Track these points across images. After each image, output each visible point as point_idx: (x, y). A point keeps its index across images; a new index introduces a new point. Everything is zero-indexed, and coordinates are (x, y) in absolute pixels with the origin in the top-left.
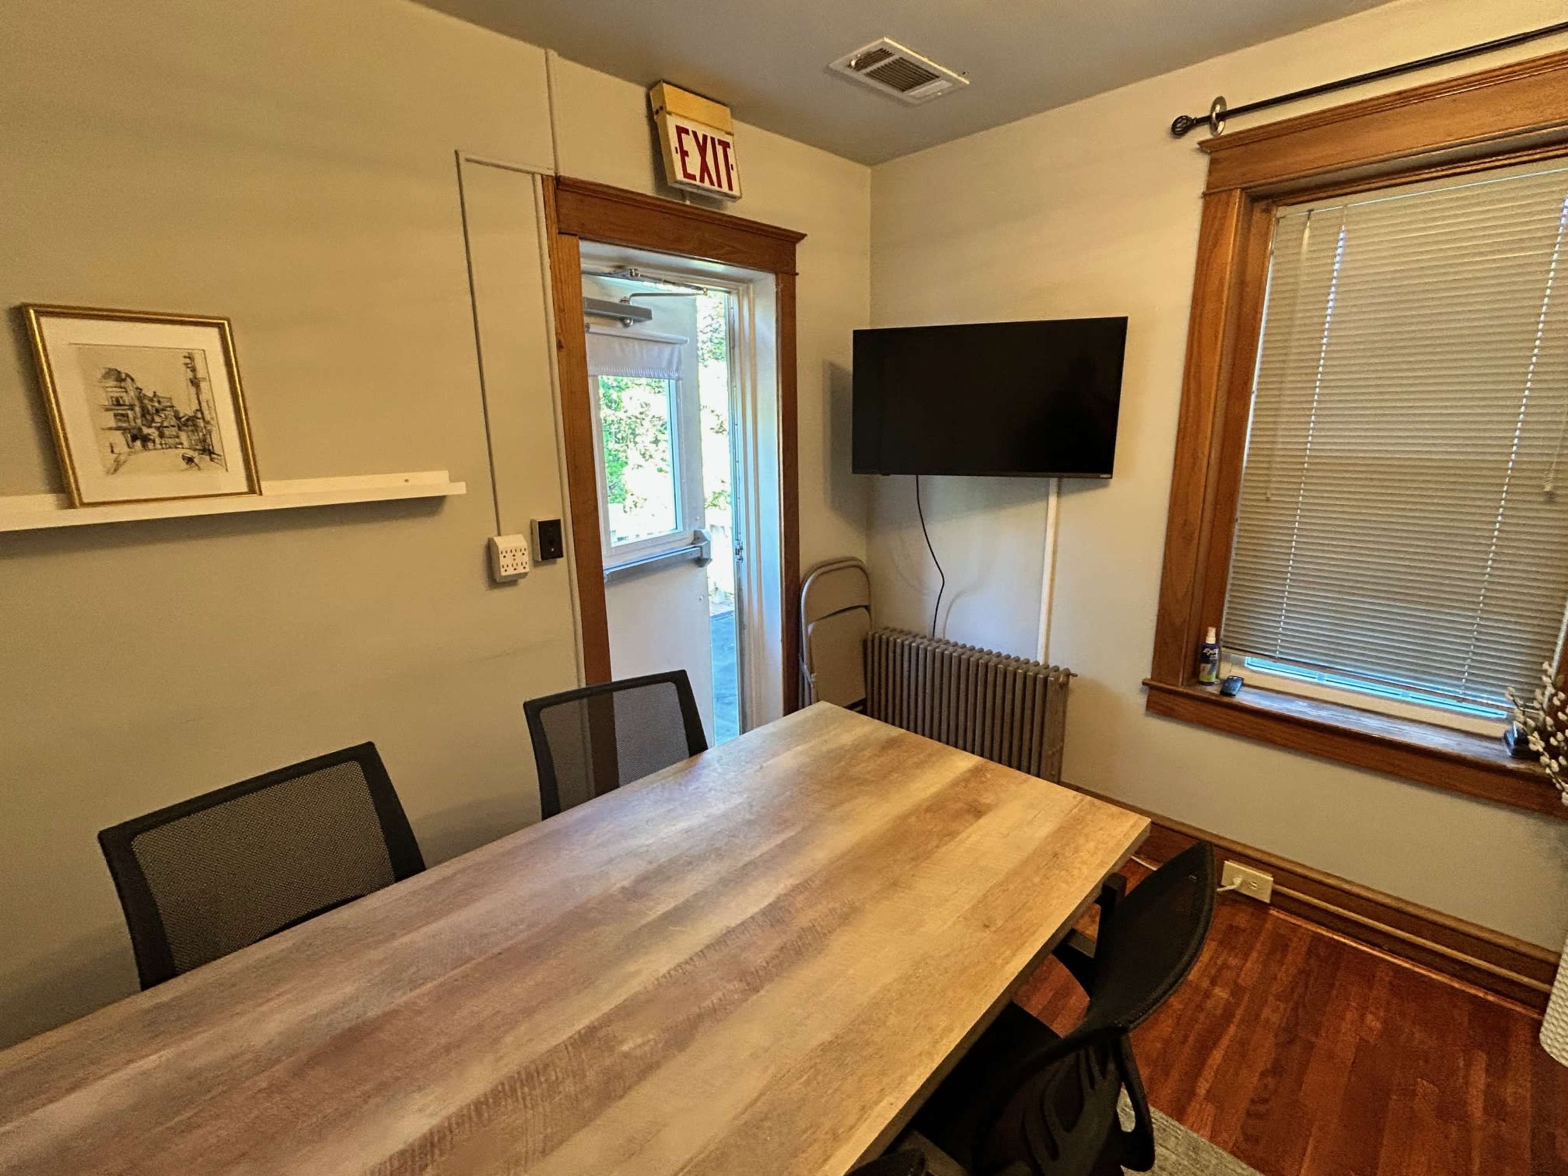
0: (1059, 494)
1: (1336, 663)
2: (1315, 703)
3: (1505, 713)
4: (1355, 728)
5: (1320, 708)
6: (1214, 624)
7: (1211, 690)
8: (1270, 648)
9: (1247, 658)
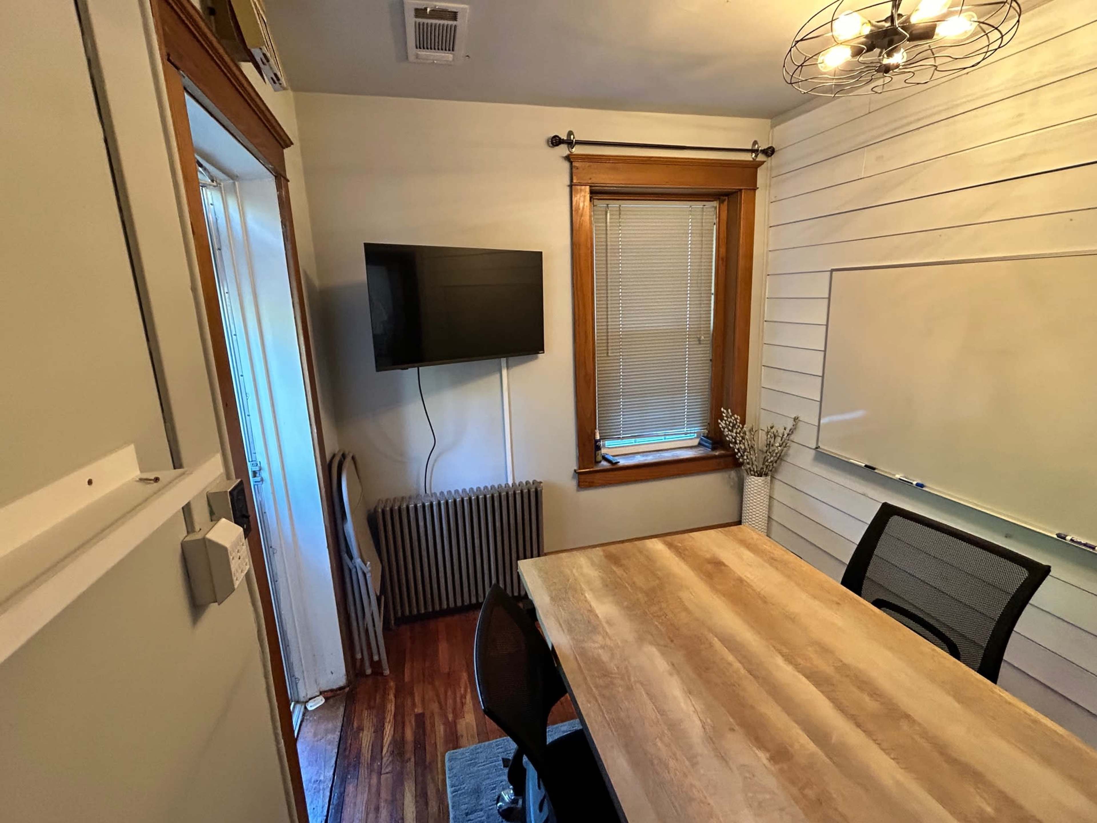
0: (508, 368)
1: (644, 432)
2: (645, 454)
3: (696, 434)
5: (647, 456)
6: (596, 428)
7: (604, 464)
8: (618, 433)
9: (606, 442)
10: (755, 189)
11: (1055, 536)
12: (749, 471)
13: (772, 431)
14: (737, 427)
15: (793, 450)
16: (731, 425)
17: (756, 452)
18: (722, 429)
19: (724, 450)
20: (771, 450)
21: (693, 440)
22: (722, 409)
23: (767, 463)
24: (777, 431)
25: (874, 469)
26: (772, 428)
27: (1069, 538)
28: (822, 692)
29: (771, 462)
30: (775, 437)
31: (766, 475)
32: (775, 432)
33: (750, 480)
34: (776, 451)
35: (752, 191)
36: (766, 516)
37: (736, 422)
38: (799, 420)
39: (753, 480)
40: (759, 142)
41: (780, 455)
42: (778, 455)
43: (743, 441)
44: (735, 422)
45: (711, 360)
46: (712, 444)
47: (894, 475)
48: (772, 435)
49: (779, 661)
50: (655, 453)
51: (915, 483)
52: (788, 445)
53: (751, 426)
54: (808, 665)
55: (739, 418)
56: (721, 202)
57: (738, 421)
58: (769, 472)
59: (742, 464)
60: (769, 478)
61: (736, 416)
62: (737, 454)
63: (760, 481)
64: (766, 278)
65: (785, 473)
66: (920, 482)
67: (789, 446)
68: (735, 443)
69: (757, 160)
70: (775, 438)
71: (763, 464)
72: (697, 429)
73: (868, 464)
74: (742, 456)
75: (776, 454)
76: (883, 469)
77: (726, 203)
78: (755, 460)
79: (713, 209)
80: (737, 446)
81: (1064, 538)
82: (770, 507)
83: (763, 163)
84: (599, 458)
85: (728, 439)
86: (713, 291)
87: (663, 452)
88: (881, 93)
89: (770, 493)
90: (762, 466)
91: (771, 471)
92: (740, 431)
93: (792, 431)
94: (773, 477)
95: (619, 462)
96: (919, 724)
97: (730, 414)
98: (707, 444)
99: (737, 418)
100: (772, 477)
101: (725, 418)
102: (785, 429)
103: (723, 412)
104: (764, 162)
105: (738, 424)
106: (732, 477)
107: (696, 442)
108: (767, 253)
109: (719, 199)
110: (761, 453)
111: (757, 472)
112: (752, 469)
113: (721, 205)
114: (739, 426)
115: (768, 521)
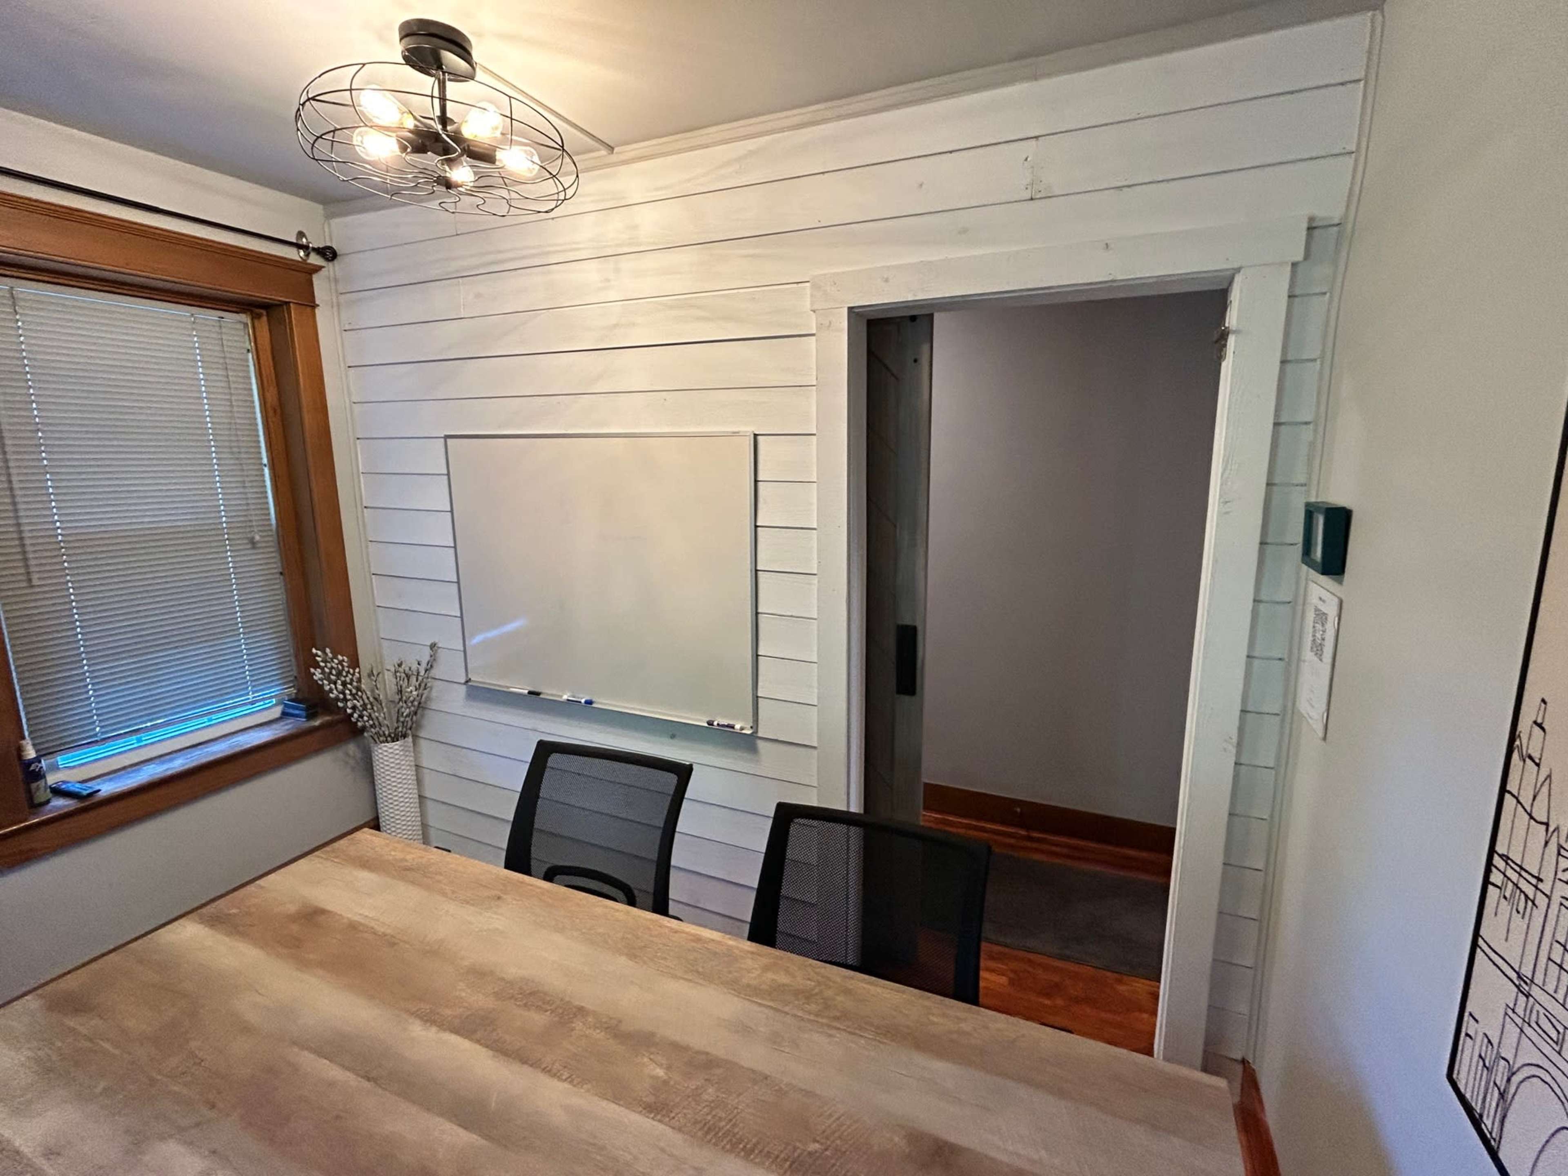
2: (165, 758)
3: (274, 700)
4: (204, 760)
5: (171, 760)
6: (23, 738)
7: (60, 804)
8: (92, 733)
9: (59, 758)
10: (314, 306)
11: (706, 725)
12: (376, 737)
13: (401, 670)
14: (344, 674)
15: (437, 689)
16: (334, 672)
17: (383, 705)
18: (320, 683)
19: (329, 715)
20: (404, 698)
21: (272, 710)
22: (314, 651)
23: (402, 719)
24: (410, 669)
25: (538, 694)
26: (400, 665)
27: (715, 723)
28: (478, 1041)
29: (407, 716)
30: (408, 677)
31: (404, 736)
32: (407, 669)
33: (380, 751)
34: (411, 699)
35: (309, 309)
36: (417, 796)
37: (343, 666)
38: (439, 648)
39: (385, 749)
40: (307, 234)
41: (420, 703)
42: (416, 703)
43: (360, 693)
44: (340, 667)
45: (281, 573)
46: (307, 709)
47: (561, 697)
48: (403, 675)
49: (417, 1029)
50: (189, 750)
51: (583, 701)
52: (429, 685)
53: (370, 667)
54: (460, 1011)
55: (346, 659)
56: (255, 317)
57: (345, 664)
58: (409, 732)
59: (364, 729)
60: (410, 739)
61: (340, 657)
62: (351, 715)
63: (396, 747)
64: (355, 444)
65: (432, 726)
66: (588, 698)
67: (431, 688)
68: (345, 700)
69: (309, 261)
70: (408, 680)
71: (398, 721)
72: (275, 691)
73: (532, 689)
74: (361, 716)
75: (412, 702)
76: (549, 692)
77: (265, 318)
78: (385, 718)
79: (242, 326)
80: (349, 704)
81: (712, 725)
82: (419, 781)
83: (320, 268)
84: (41, 795)
85: (331, 695)
86: (265, 461)
87: (209, 745)
88: (453, 213)
89: (415, 760)
90: (396, 725)
91: (410, 729)
92: (352, 680)
93: (430, 667)
94: (417, 736)
95: (99, 791)
96: (594, 1013)
97: (330, 655)
98: (297, 712)
99: (343, 661)
100: (415, 737)
101: (322, 664)
102: (419, 664)
103: (317, 655)
104: (323, 267)
105: (346, 669)
106: (351, 753)
107: (277, 712)
108: (351, 406)
109: (252, 312)
110: (392, 706)
111: (390, 736)
112: (381, 732)
113: (256, 322)
114: (348, 672)
115: (420, 803)
